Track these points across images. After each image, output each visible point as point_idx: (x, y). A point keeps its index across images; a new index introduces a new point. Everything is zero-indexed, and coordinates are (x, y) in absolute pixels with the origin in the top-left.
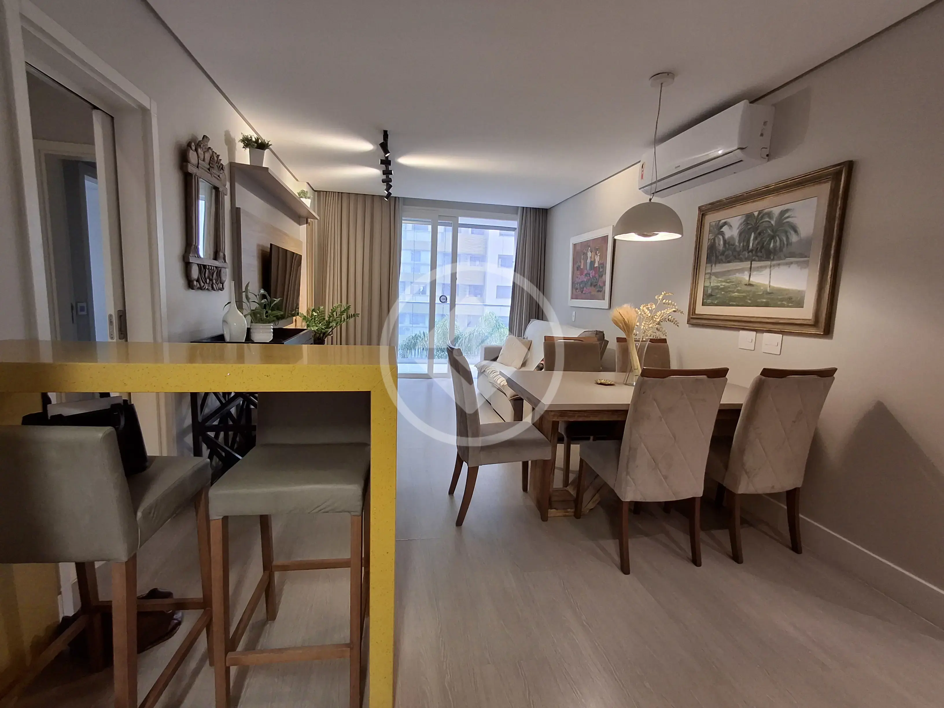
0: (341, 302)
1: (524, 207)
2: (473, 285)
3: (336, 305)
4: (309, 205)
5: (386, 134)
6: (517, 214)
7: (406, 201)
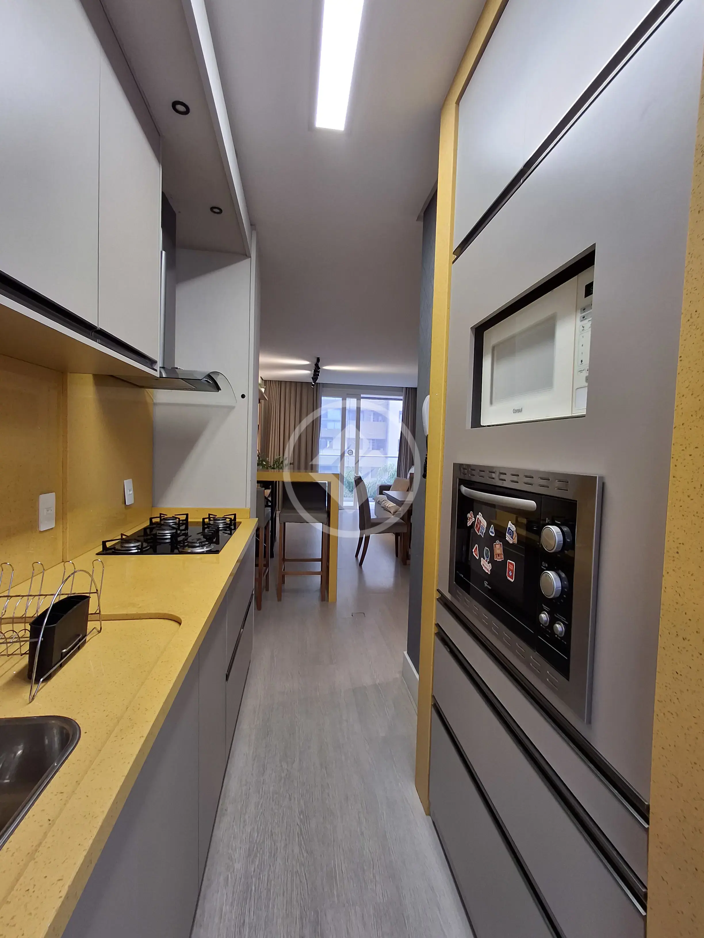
0: (279, 455)
1: (407, 388)
2: (377, 440)
3: (276, 457)
4: (263, 392)
5: (318, 360)
6: (402, 392)
7: (324, 385)
